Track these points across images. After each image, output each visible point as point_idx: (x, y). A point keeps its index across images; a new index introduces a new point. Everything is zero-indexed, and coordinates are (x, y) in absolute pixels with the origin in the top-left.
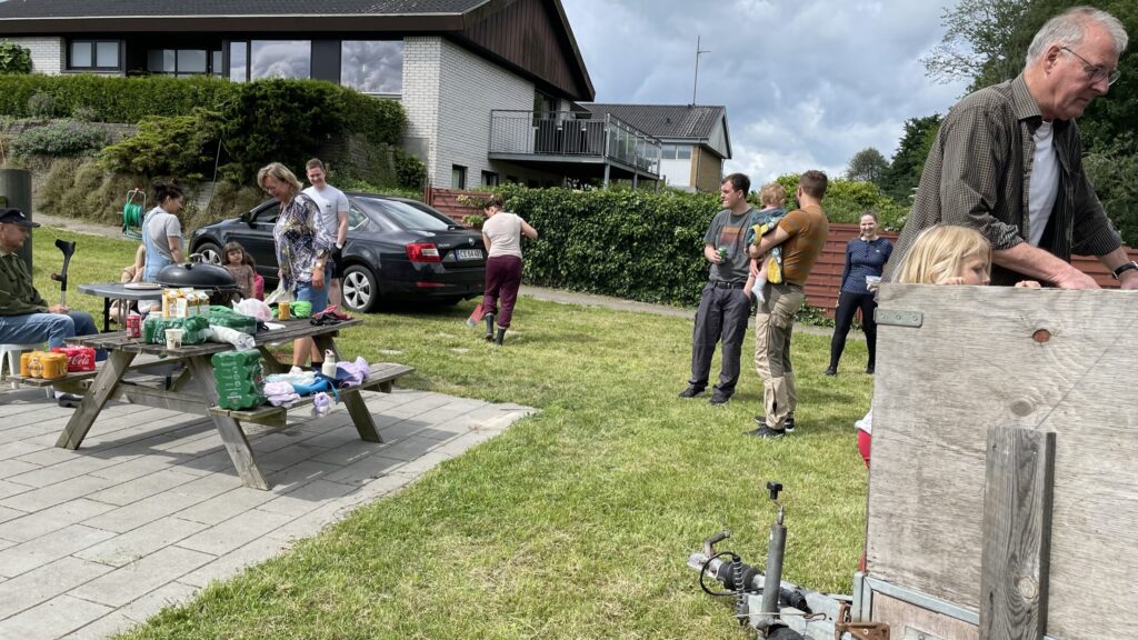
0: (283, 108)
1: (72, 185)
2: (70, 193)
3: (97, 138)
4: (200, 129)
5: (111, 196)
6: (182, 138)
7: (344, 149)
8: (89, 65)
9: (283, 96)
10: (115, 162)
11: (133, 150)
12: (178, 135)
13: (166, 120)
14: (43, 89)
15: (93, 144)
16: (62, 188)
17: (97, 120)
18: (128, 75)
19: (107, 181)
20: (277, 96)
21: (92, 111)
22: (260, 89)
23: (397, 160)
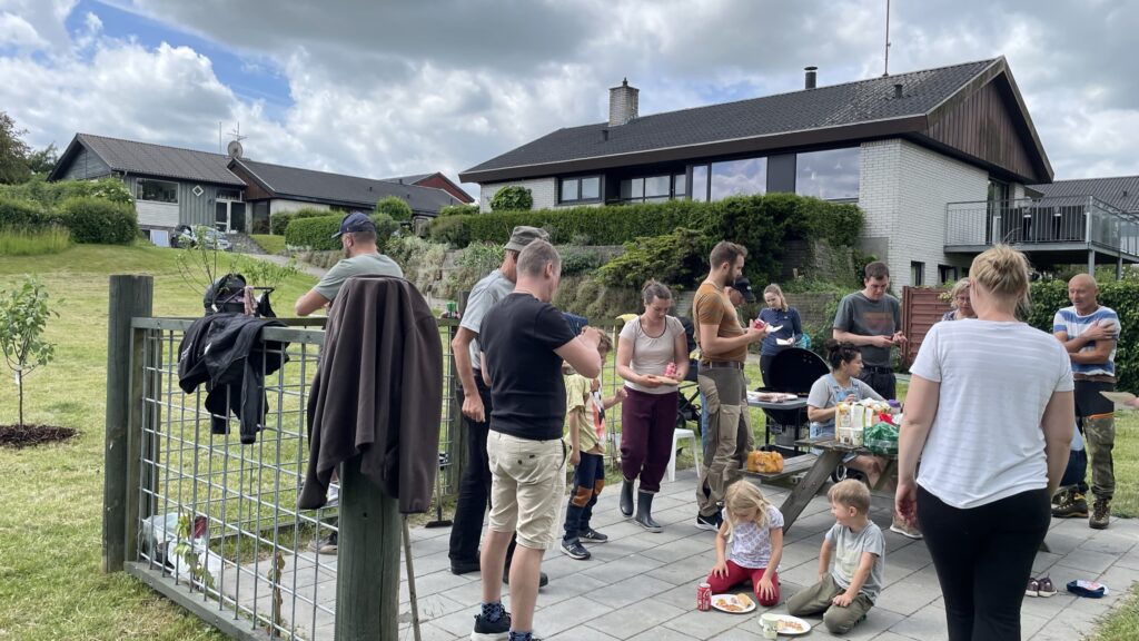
0: (761, 222)
1: (574, 299)
2: (574, 305)
3: (593, 259)
4: (681, 246)
5: (606, 307)
6: (666, 254)
7: (810, 255)
8: (576, 197)
9: (760, 211)
10: (608, 278)
11: (627, 268)
12: (663, 252)
13: (651, 241)
14: (548, 222)
15: (590, 264)
16: (567, 302)
17: (590, 244)
18: (607, 204)
19: (601, 295)
20: (756, 212)
21: (586, 237)
22: (738, 207)
23: (855, 260)
